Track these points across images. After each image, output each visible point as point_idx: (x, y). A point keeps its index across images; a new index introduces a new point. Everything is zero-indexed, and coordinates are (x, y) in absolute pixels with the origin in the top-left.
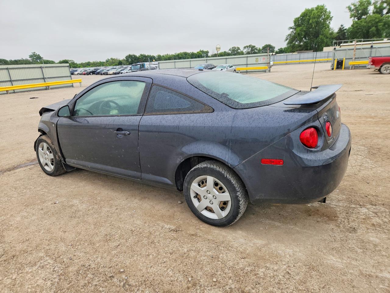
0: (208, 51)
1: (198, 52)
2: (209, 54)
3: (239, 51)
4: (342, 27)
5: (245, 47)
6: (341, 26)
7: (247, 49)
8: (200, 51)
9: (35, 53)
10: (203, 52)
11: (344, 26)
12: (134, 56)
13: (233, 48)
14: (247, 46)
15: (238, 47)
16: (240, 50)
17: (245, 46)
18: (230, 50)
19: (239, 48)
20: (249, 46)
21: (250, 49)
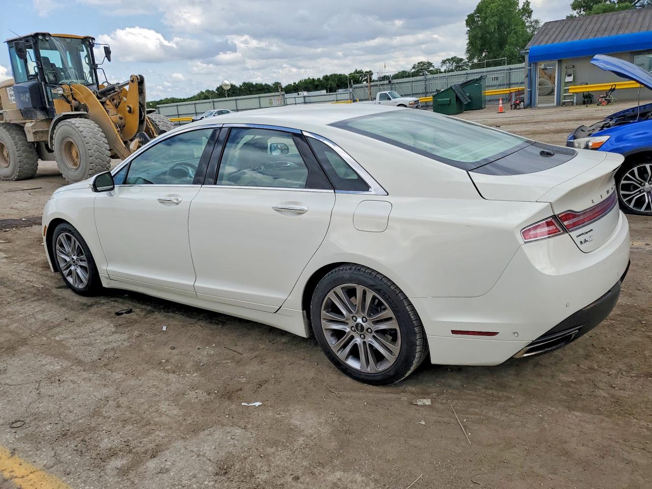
3: (431, 69)
5: (444, 62)
7: (448, 65)
13: (419, 63)
14: (448, 60)
15: (428, 63)
16: (433, 67)
19: (430, 64)
20: (452, 58)
21: (455, 64)
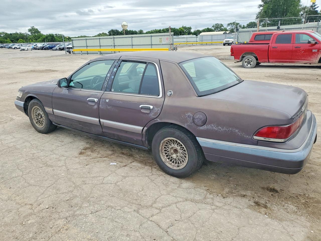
0: (190, 27)
1: (180, 28)
2: (192, 31)
3: (222, 28)
4: (314, 5)
5: (229, 25)
6: (312, 4)
8: (183, 27)
9: (34, 28)
10: (185, 28)
11: (316, 4)
12: (116, 31)
13: (216, 24)
14: (231, 23)
15: (221, 24)
16: (223, 27)
17: (229, 23)
18: (213, 27)
19: (222, 25)
20: (233, 23)
